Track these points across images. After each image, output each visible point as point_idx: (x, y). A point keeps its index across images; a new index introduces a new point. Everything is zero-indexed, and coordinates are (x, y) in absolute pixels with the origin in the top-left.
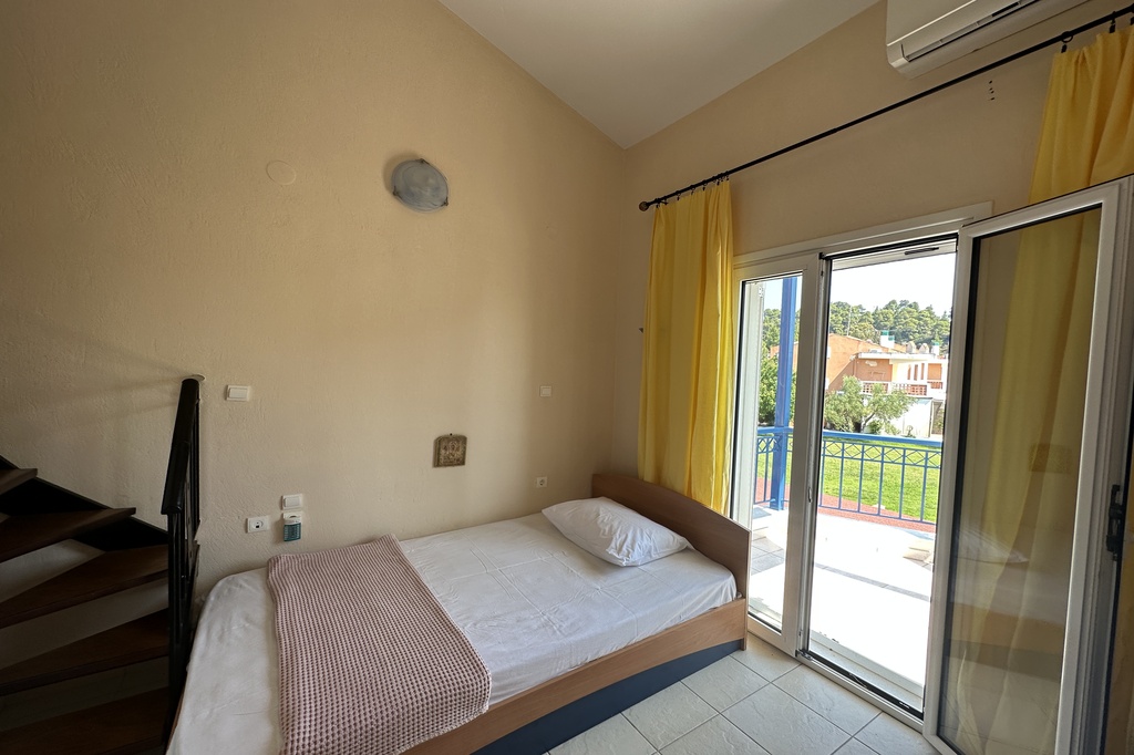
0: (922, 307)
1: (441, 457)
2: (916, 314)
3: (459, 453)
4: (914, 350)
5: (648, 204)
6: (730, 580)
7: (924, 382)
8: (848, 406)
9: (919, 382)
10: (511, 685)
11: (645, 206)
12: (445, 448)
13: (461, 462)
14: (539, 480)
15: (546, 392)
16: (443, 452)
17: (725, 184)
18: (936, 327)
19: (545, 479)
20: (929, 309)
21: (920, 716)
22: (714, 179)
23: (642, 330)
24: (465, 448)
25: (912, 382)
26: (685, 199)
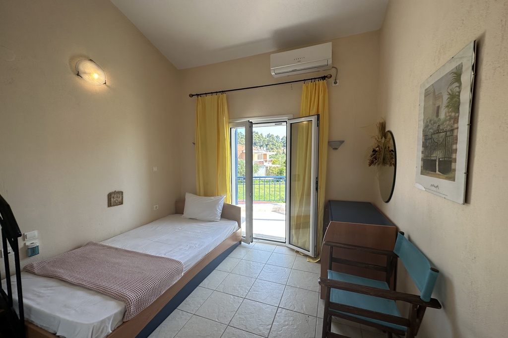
0: (259, 134)
1: (112, 202)
2: (258, 136)
3: (120, 199)
4: (259, 149)
5: (193, 95)
6: (237, 223)
7: (262, 160)
8: (241, 170)
9: (261, 160)
10: (188, 266)
11: (192, 96)
12: (113, 198)
13: (122, 203)
14: (155, 206)
15: (155, 169)
16: (112, 199)
17: (225, 95)
18: (264, 141)
19: (157, 206)
20: (261, 134)
21: (285, 243)
22: (220, 92)
23: (194, 144)
24: (122, 197)
25: (259, 160)
26: (209, 96)
